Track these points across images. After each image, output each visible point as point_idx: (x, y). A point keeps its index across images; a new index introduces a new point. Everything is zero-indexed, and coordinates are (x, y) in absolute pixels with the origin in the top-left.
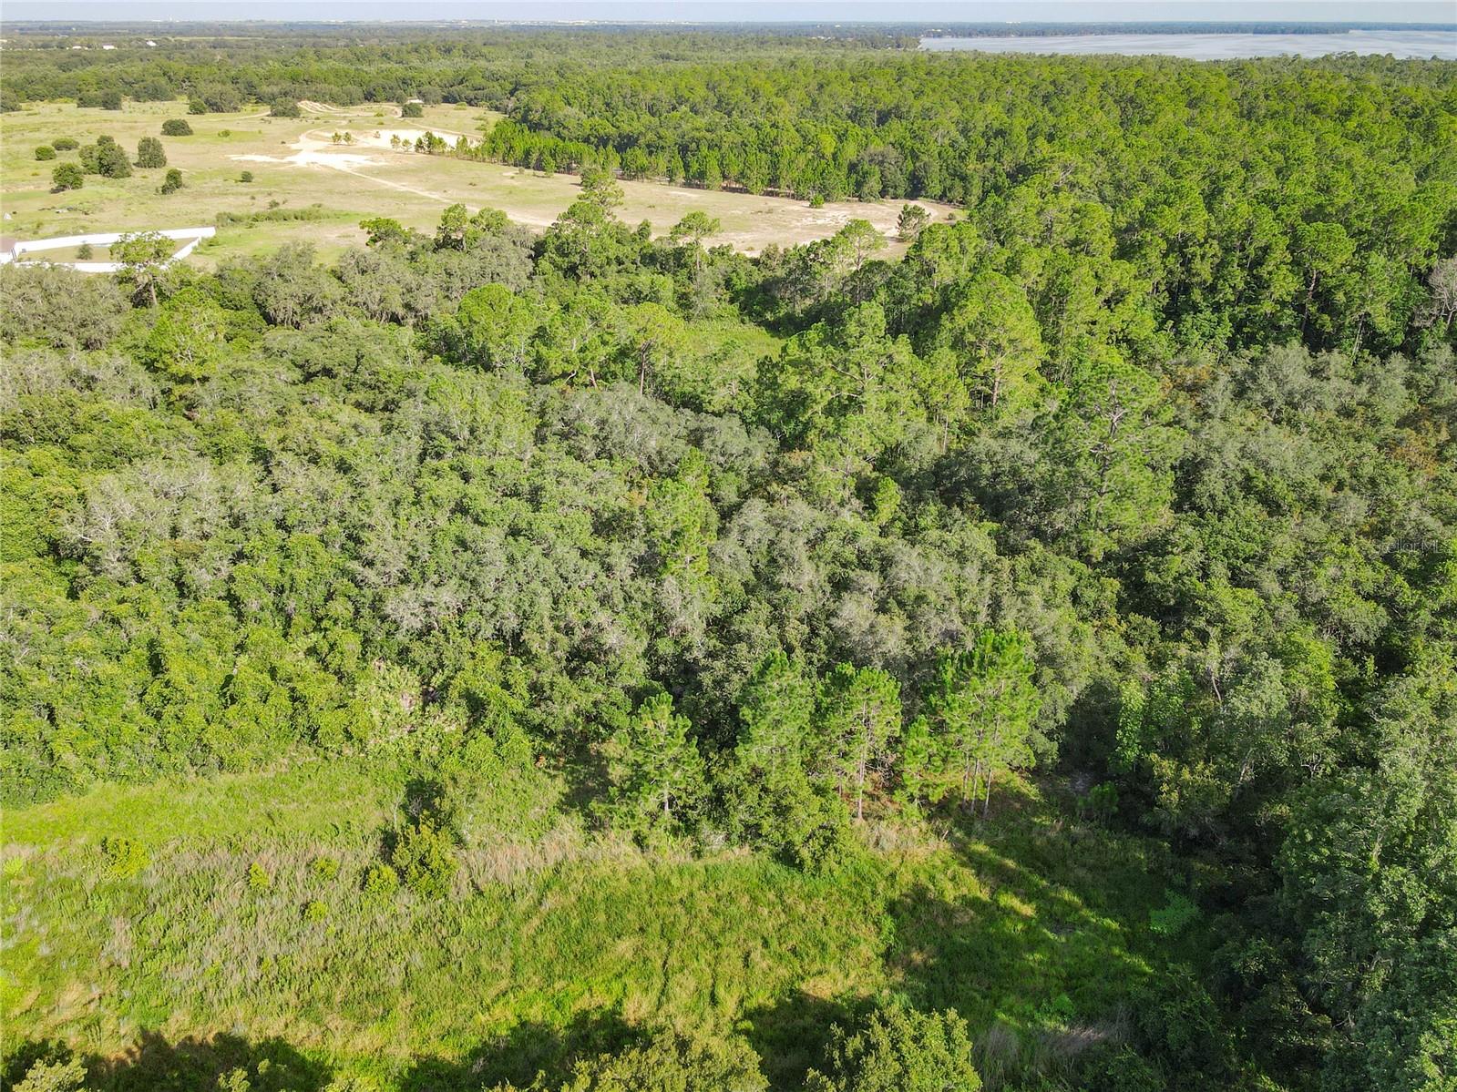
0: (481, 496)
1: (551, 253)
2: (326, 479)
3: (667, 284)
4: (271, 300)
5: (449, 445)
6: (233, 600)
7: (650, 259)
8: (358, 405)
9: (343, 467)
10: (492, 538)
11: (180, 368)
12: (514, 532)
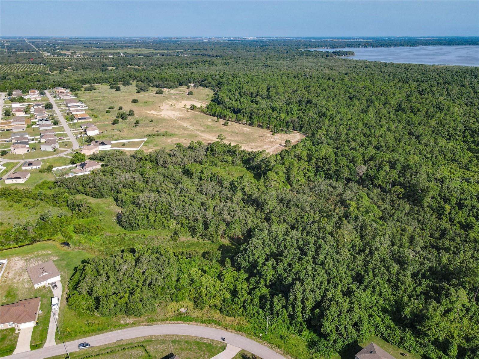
0: (186, 200)
1: (209, 151)
2: (167, 196)
3: (230, 158)
4: (159, 161)
5: (184, 191)
6: (156, 211)
7: (229, 151)
8: (172, 183)
9: (169, 194)
10: (187, 205)
11: (146, 176)
12: (190, 205)
